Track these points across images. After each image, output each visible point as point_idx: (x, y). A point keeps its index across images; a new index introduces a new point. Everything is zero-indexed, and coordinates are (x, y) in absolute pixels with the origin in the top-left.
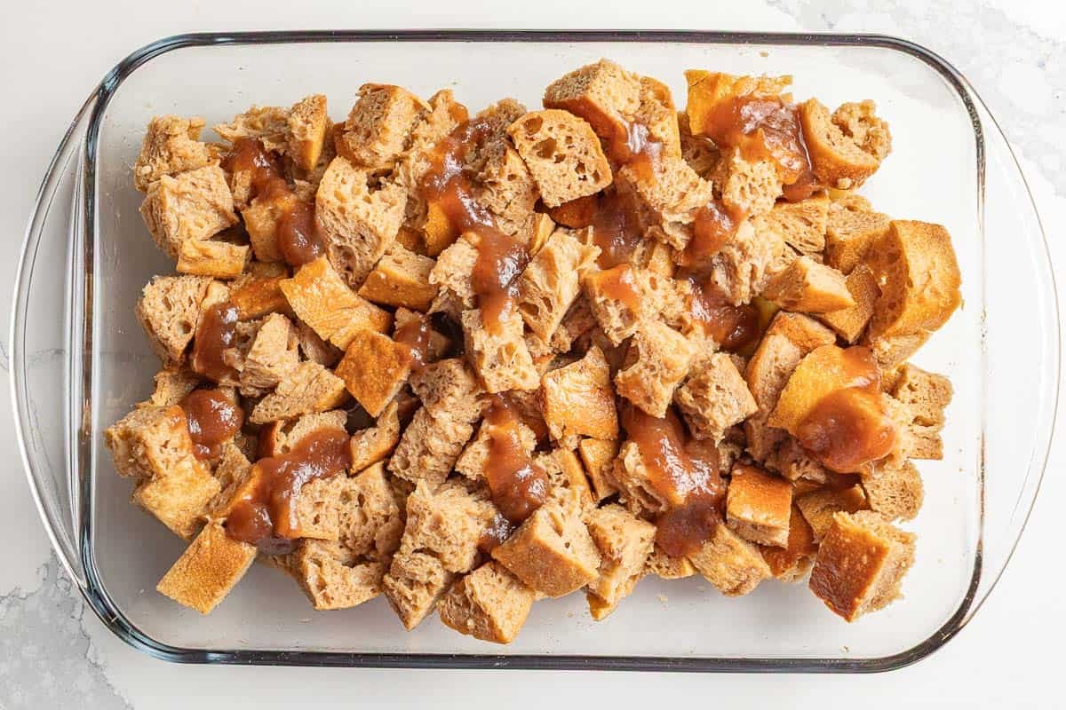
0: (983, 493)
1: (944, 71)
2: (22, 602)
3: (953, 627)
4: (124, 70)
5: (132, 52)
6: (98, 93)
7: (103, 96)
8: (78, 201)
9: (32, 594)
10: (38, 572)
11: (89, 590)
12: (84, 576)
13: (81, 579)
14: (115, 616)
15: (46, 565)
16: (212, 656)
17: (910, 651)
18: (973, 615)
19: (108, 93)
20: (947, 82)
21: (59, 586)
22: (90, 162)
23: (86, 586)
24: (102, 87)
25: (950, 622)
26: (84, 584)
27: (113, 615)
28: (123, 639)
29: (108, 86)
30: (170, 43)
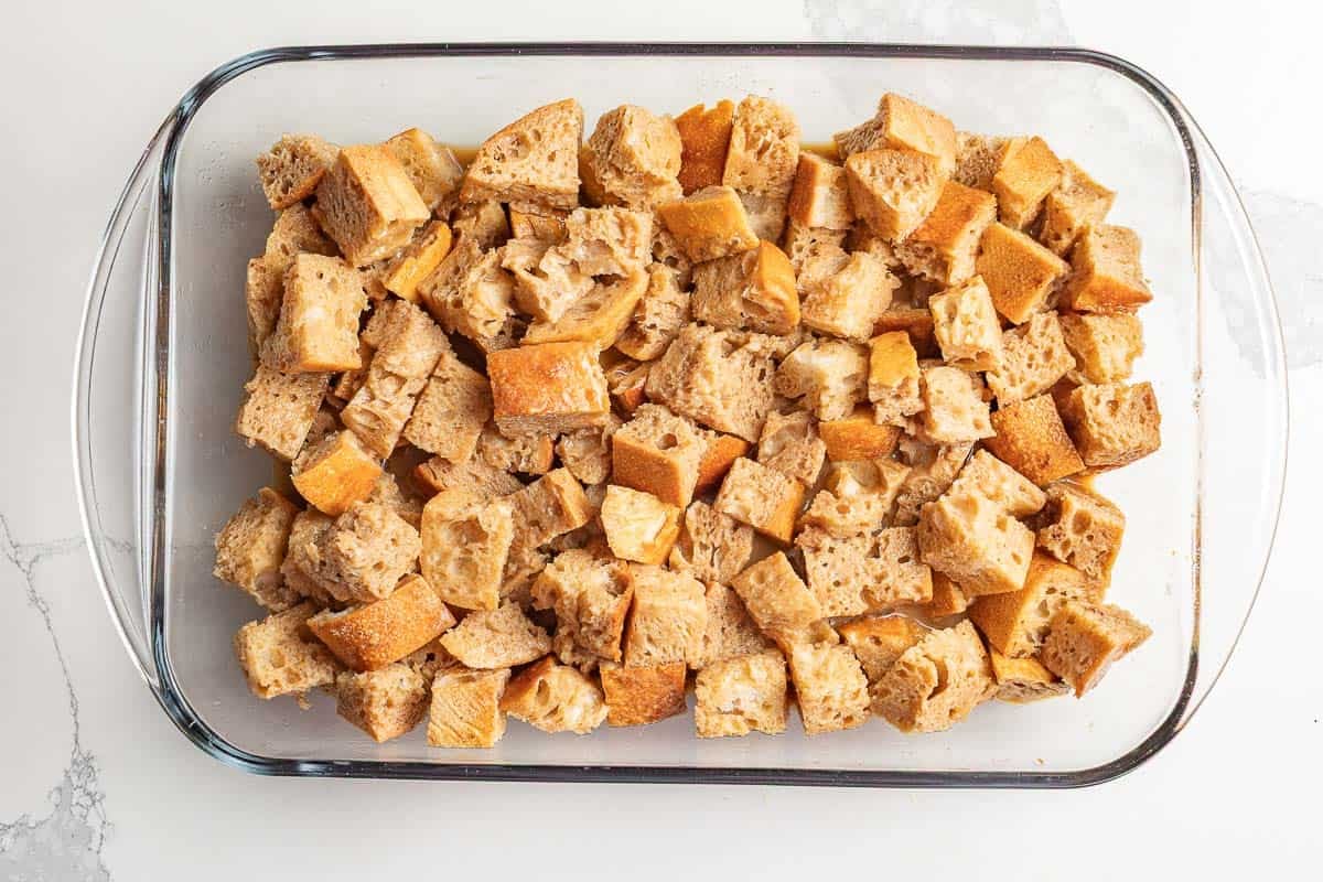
0: (1198, 578)
1: (1153, 89)
2: (30, 832)
3: (1165, 735)
4: (205, 89)
5: (214, 69)
6: (175, 115)
7: (180, 121)
8: (151, 241)
9: (42, 823)
10: (49, 797)
11: (162, 691)
12: (156, 674)
13: (152, 677)
14: (191, 721)
15: (59, 789)
16: (305, 768)
17: (1115, 763)
18: (1189, 719)
19: (186, 117)
20: (1156, 102)
21: (74, 812)
22: (165, 197)
23: (158, 685)
24: (181, 108)
25: (1162, 728)
26: (156, 682)
27: (190, 720)
28: (202, 748)
29: (187, 106)
30: (256, 58)
